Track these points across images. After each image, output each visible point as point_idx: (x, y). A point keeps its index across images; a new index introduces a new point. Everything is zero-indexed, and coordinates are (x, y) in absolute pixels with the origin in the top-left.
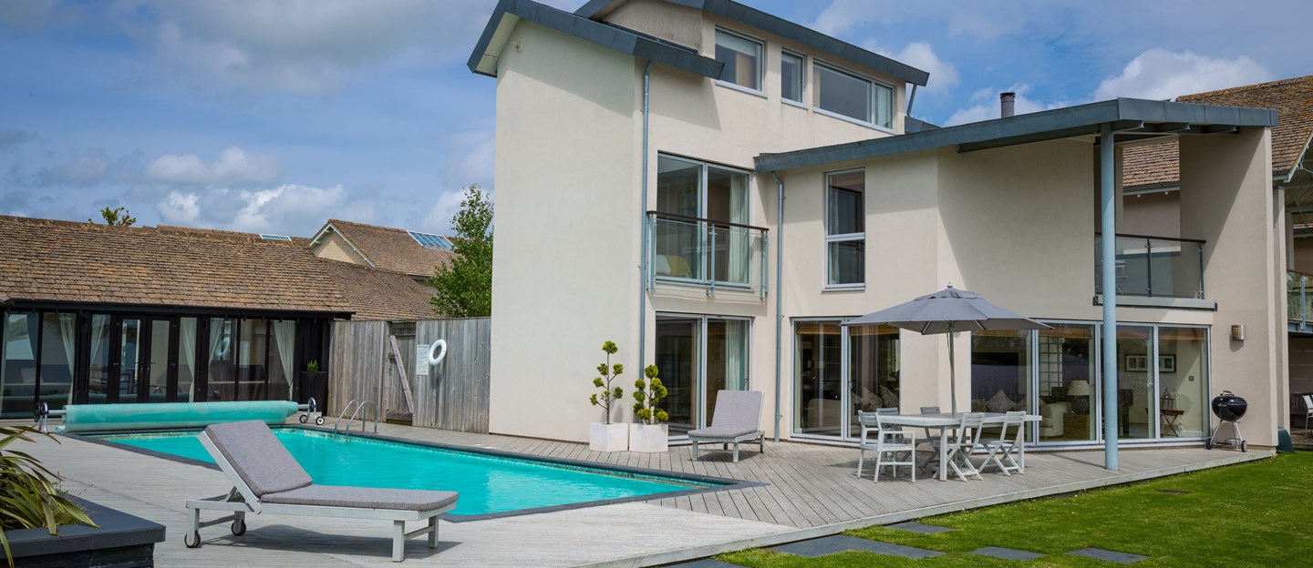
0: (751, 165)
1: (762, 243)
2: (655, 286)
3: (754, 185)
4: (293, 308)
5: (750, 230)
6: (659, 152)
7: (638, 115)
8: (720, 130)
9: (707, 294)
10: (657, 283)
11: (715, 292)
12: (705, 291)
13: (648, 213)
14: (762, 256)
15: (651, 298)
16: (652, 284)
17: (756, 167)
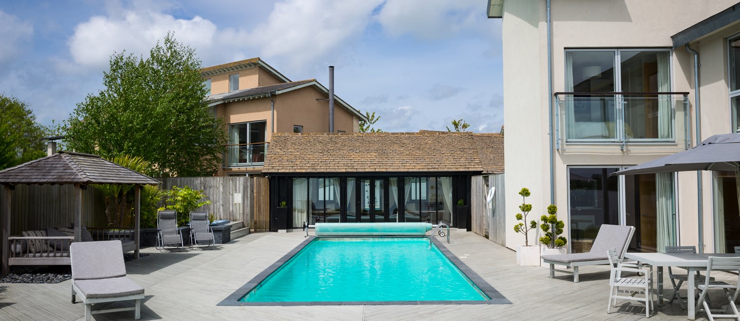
0: (670, 43)
1: (685, 106)
2: (565, 147)
3: (674, 59)
4: (446, 170)
5: (672, 95)
6: (565, 48)
7: (543, 25)
8: (631, 21)
9: (622, 150)
10: (567, 145)
11: (630, 148)
12: (620, 148)
13: (556, 94)
14: (686, 115)
15: (562, 156)
16: (562, 145)
17: (674, 44)
